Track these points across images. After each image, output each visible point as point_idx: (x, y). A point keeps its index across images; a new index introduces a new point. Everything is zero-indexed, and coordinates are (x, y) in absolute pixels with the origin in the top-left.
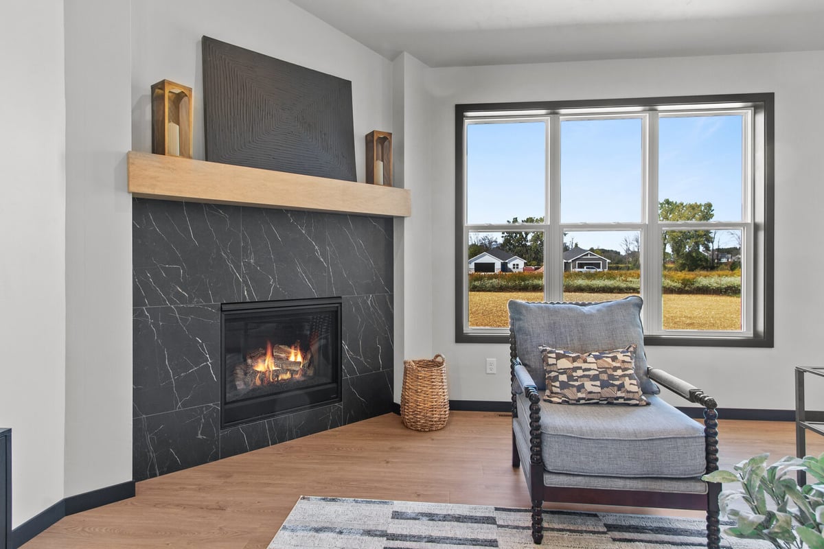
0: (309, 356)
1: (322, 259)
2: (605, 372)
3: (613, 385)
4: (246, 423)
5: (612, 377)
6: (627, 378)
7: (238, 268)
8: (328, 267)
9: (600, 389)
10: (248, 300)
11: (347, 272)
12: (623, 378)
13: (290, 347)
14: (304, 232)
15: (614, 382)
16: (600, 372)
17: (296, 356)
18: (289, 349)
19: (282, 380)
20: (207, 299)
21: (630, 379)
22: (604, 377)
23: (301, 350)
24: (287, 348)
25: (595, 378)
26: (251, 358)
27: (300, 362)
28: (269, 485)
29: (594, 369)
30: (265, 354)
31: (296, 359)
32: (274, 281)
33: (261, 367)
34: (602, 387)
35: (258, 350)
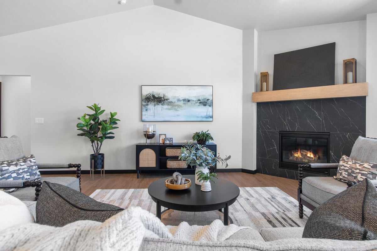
0: (317, 156)
1: (319, 117)
2: (351, 169)
3: (352, 176)
4: (288, 169)
5: (353, 172)
6: (360, 175)
7: (285, 120)
8: (322, 120)
9: (347, 176)
10: (288, 131)
11: (333, 123)
12: (358, 174)
13: (308, 151)
14: (310, 107)
15: (353, 175)
16: (349, 169)
17: (310, 155)
18: (307, 152)
19: (304, 162)
20: (275, 129)
21: (362, 175)
22: (350, 171)
23: (312, 153)
24: (306, 151)
25: (346, 171)
26: (293, 152)
27: (313, 158)
28: (276, 183)
29: (348, 167)
30: (298, 151)
31: (310, 156)
32: (298, 125)
33: (296, 155)
34: (348, 175)
35: (296, 150)
